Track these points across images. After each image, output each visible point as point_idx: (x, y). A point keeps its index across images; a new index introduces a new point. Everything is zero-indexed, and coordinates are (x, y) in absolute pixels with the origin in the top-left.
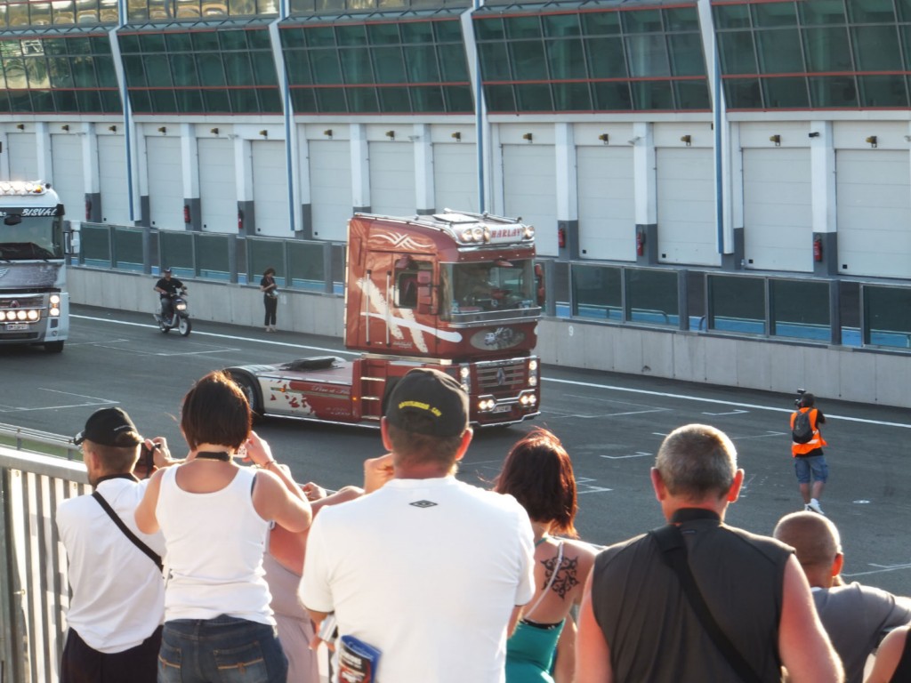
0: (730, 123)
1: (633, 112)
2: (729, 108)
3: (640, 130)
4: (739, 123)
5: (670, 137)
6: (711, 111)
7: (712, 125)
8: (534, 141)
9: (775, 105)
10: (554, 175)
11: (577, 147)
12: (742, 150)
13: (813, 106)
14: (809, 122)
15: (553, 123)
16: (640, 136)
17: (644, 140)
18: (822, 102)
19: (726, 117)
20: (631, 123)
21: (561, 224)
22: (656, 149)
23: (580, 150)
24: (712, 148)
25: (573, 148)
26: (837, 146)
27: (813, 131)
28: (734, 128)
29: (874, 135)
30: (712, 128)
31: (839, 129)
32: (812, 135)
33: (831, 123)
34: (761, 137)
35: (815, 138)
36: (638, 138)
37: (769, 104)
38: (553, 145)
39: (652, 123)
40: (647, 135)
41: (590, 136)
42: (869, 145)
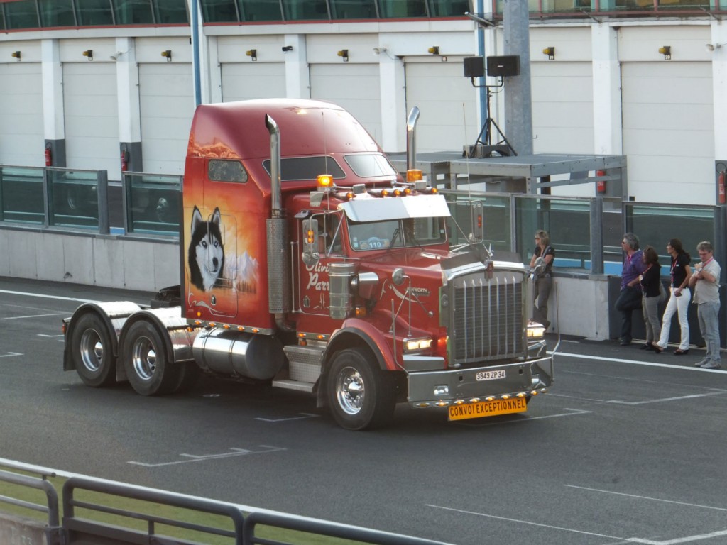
0: (208, 37)
1: (115, 27)
2: (207, 21)
3: (122, 46)
4: (217, 37)
5: (152, 52)
6: (189, 25)
7: (190, 39)
8: (23, 59)
9: (250, 19)
10: (40, 94)
11: (63, 64)
12: (221, 65)
13: (286, 19)
14: (282, 35)
15: (39, 40)
16: (122, 51)
17: (126, 56)
18: (294, 16)
19: (204, 31)
20: (114, 38)
21: (48, 142)
22: (139, 65)
23: (66, 67)
24: (191, 63)
25: (59, 65)
26: (311, 61)
27: (286, 46)
28: (212, 43)
29: (345, 49)
30: (191, 43)
31: (311, 41)
32: (285, 49)
33: (304, 36)
34: (237, 52)
35: (289, 52)
36: (121, 54)
37: (244, 19)
38: (40, 63)
39: (134, 38)
40: (129, 50)
41: (74, 52)
42: (341, 59)
